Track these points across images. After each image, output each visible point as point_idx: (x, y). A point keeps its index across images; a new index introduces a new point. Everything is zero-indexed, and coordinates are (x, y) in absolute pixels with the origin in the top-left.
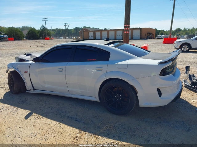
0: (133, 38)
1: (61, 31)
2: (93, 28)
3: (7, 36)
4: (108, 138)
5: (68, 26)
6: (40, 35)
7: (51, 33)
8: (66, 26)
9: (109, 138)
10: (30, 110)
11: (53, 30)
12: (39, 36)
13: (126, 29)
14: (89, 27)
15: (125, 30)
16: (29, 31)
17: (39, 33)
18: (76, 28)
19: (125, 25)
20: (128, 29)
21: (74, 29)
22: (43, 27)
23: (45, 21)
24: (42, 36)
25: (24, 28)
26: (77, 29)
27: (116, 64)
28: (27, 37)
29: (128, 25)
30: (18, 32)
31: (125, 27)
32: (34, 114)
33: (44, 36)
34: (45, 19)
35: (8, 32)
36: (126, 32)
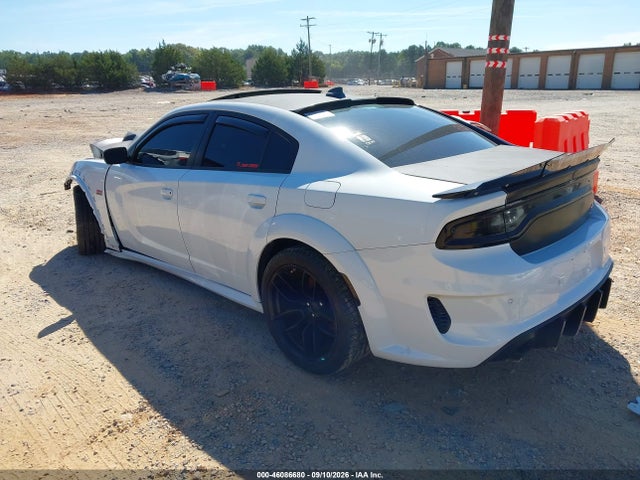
0: (613, 86)
1: (362, 60)
2: (471, 47)
3: (197, 75)
4: (203, 449)
5: (381, 43)
6: (291, 71)
7: (333, 65)
8: (373, 41)
9: (205, 448)
10: (71, 311)
11: (337, 57)
12: (287, 75)
13: (494, 51)
14: (456, 46)
15: (491, 54)
16: (260, 61)
17: (289, 66)
18: (412, 49)
19: (491, 35)
20: (502, 51)
21: (405, 52)
22: (301, 46)
23: (308, 27)
24: (298, 74)
25: (253, 51)
26: (413, 52)
27: (304, 187)
28: (253, 77)
29: (501, 38)
30: (230, 65)
31: (491, 44)
32: (74, 325)
33: (303, 75)
34: (308, 19)
35: (201, 63)
36: (492, 63)
